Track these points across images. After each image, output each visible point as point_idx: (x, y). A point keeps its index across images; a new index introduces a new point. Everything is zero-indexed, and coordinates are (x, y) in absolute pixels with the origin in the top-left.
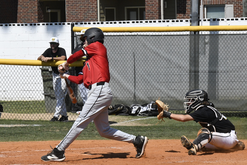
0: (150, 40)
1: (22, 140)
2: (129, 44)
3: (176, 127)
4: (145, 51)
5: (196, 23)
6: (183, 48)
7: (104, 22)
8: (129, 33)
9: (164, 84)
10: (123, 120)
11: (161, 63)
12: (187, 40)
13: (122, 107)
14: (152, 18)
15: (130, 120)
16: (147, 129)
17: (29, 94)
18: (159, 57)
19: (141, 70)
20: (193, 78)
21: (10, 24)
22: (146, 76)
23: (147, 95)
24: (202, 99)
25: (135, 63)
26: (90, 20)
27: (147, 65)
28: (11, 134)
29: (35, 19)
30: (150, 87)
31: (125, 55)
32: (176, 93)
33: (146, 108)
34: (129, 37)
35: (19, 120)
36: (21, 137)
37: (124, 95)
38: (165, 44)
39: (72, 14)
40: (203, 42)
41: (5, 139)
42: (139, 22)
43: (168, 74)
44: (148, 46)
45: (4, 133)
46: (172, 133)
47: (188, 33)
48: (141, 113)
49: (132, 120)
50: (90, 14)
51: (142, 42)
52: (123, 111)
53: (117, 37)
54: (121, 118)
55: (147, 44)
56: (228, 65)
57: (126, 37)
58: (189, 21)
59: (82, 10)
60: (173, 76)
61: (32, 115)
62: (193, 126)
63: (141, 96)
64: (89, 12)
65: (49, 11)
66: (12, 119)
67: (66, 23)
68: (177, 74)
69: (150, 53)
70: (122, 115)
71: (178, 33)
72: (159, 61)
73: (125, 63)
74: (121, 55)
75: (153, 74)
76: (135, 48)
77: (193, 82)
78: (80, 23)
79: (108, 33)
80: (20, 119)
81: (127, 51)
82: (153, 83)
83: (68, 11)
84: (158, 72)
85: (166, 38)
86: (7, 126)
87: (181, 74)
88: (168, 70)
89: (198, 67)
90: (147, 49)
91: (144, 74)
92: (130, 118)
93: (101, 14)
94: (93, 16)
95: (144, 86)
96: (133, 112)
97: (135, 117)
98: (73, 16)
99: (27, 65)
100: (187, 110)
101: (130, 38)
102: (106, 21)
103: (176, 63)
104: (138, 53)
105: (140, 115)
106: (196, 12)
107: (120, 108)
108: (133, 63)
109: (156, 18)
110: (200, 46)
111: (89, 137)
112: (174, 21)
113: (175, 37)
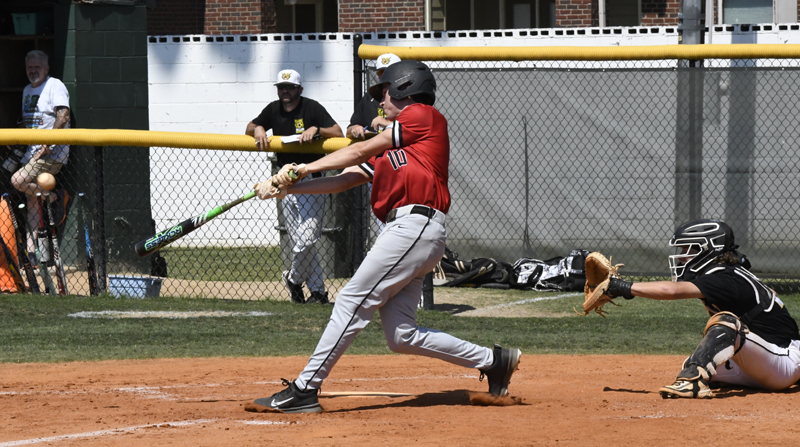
0: (568, 83)
1: (218, 354)
2: (511, 94)
3: (640, 320)
4: (556, 112)
5: (695, 36)
6: (660, 106)
7: (443, 33)
8: (511, 62)
9: (606, 204)
10: (494, 301)
11: (598, 147)
12: (670, 83)
13: (492, 265)
14: (574, 23)
15: (513, 300)
16: (560, 325)
17: (239, 229)
18: (593, 129)
19: (544, 163)
20: (686, 187)
21: (187, 36)
22: (557, 181)
23: (561, 233)
24: (720, 247)
25: (527, 146)
27: (561, 152)
28: (189, 338)
29: (253, 23)
30: (569, 210)
31: (499, 123)
32: (640, 228)
33: (557, 270)
34: (511, 73)
35: (211, 299)
36: (216, 346)
38: (610, 94)
39: (356, 10)
40: (715, 88)
41: (173, 350)
42: (539, 33)
43: (619, 175)
44: (564, 100)
45: (170, 335)
46: (627, 337)
47: (673, 63)
48: (543, 282)
49: (519, 302)
50: (406, 10)
51: (548, 89)
52: (494, 276)
53: (478, 73)
54: (488, 296)
55: (560, 94)
56: (782, 153)
57: (503, 73)
58: (675, 31)
60: (631, 181)
61: (245, 286)
62: (685, 319)
63: (545, 234)
64: (402, 5)
65: (293, 2)
66: (192, 297)
67: (339, 35)
68: (644, 175)
69: (569, 117)
70: (491, 287)
71: (647, 64)
72: (593, 141)
74: (491, 123)
75: (577, 175)
76: (527, 105)
77: (686, 199)
78: (377, 34)
79: (454, 62)
80: (213, 297)
81: (507, 111)
82: (577, 199)
83: (345, 1)
84: (589, 169)
85: (614, 78)
86: (177, 314)
87: (652, 175)
88: (619, 164)
89: (701, 158)
90: (560, 106)
91: (552, 175)
92: (514, 297)
93: (433, 9)
94: (413, 15)
95: (553, 210)
96: (522, 279)
97: (527, 292)
98: (358, 16)
99: (233, 148)
100: (677, 276)
101: (515, 75)
102: (448, 29)
103: (639, 146)
104: (536, 117)
105: (539, 287)
106: (695, 6)
107: (486, 267)
108: (523, 146)
109: (585, 22)
110: (705, 99)
112: (634, 32)
113: (639, 75)
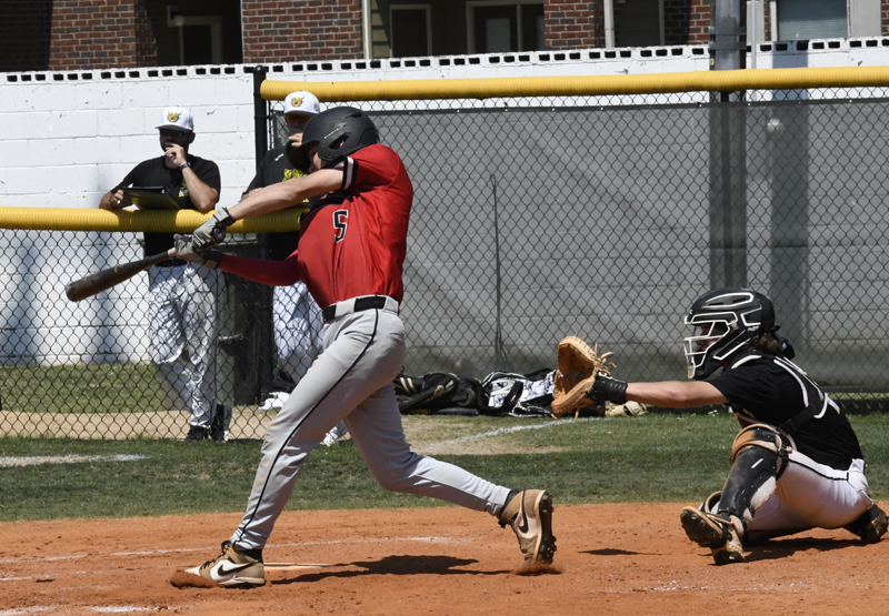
0: (553, 127)
2: (474, 144)
3: (657, 456)
5: (732, 58)
6: (681, 156)
7: (383, 61)
8: (473, 100)
9: (610, 294)
10: (455, 433)
11: (596, 214)
12: (695, 125)
13: (451, 383)
14: (567, 43)
15: (482, 431)
16: (545, 464)
19: (522, 240)
21: (27, 73)
23: (548, 335)
24: (754, 326)
25: (497, 216)
26: (333, 54)
27: (544, 223)
28: (27, 493)
29: (125, 53)
30: (558, 304)
31: (458, 185)
32: (657, 327)
33: (542, 386)
34: (473, 115)
35: (61, 439)
36: (64, 504)
37: (458, 335)
38: (611, 142)
39: (266, 33)
41: (3, 510)
42: (517, 59)
44: (548, 151)
45: (1, 489)
46: (637, 479)
47: (699, 97)
48: (524, 404)
49: (490, 434)
50: (336, 30)
51: (524, 136)
52: (455, 398)
53: (428, 116)
54: (448, 425)
55: (542, 143)
56: (852, 218)
57: (462, 115)
58: (706, 52)
59: (304, 18)
60: (644, 262)
61: (108, 420)
63: (525, 338)
64: (330, 23)
65: (179, 22)
66: (33, 436)
67: (239, 68)
68: (661, 253)
69: (554, 175)
70: (451, 413)
71: (662, 99)
72: (590, 207)
73: (459, 216)
74: (447, 185)
75: (568, 255)
76: (497, 160)
78: (292, 64)
79: (394, 102)
80: (63, 436)
81: (469, 168)
82: (569, 288)
83: (251, 20)
84: (585, 247)
85: (616, 119)
87: (672, 253)
88: (625, 238)
90: (543, 159)
91: (534, 255)
92: (484, 426)
93: (373, 28)
94: (346, 37)
95: (535, 303)
96: (495, 400)
97: (501, 420)
98: (270, 40)
100: (695, 366)
101: (479, 118)
102: (395, 56)
103: (654, 213)
104: (509, 175)
105: (518, 411)
106: (732, 16)
107: (445, 385)
108: (492, 216)
109: (586, 42)
111: (325, 497)
112: (648, 54)
113: (651, 115)
